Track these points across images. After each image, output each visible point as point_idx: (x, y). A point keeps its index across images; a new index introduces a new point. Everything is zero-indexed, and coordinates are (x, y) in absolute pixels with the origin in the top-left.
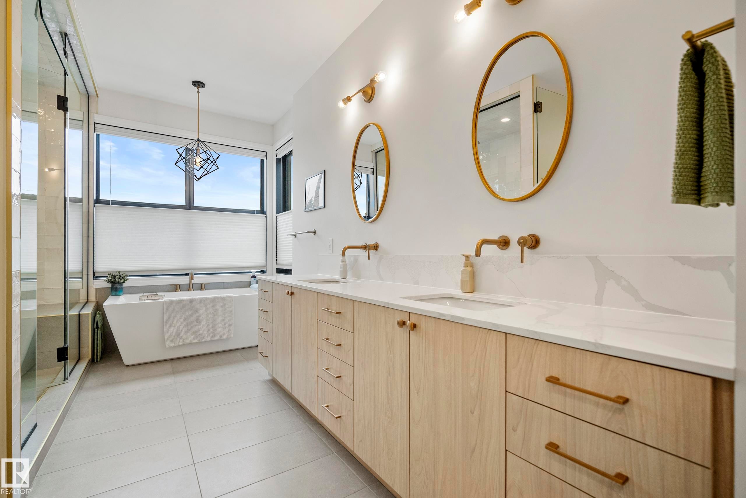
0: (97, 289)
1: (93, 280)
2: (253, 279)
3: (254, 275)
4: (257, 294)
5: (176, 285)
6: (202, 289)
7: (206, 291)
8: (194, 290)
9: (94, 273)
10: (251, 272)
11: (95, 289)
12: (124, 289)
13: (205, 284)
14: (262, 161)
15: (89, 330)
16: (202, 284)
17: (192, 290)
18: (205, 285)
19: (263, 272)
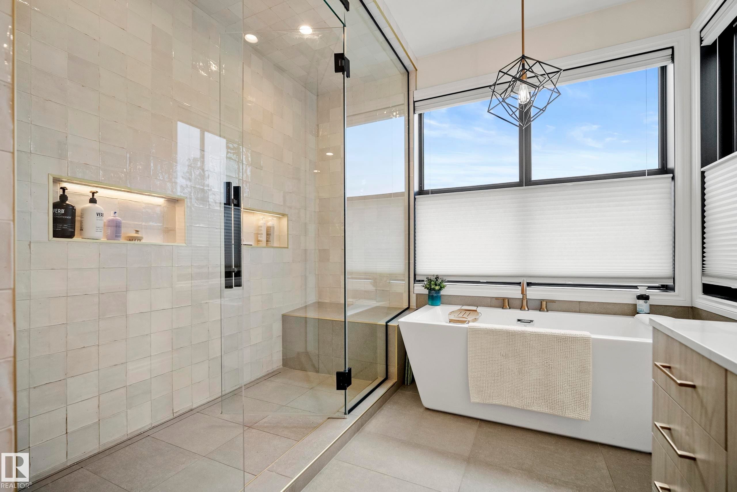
0: (417, 294)
1: (414, 284)
2: (641, 302)
3: (643, 293)
4: (650, 341)
5: (504, 299)
6: (542, 310)
7: (550, 313)
8: (528, 309)
9: (415, 275)
10: (636, 287)
11: (415, 294)
12: (442, 297)
13: (547, 301)
14: (664, 69)
15: (395, 346)
16: (541, 301)
17: (527, 309)
18: (546, 304)
19: (665, 288)
